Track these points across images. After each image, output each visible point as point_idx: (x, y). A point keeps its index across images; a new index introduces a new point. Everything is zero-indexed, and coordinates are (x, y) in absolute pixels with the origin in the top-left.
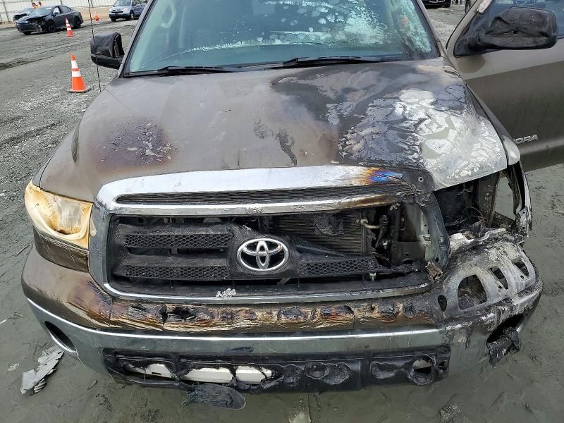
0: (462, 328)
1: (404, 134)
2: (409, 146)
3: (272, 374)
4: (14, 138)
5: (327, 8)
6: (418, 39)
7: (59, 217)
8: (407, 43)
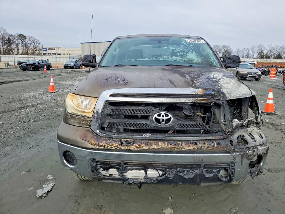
0: (239, 155)
1: (215, 82)
2: (217, 85)
3: (163, 173)
4: (22, 107)
5: (179, 50)
6: (214, 62)
7: (81, 105)
8: (211, 63)
